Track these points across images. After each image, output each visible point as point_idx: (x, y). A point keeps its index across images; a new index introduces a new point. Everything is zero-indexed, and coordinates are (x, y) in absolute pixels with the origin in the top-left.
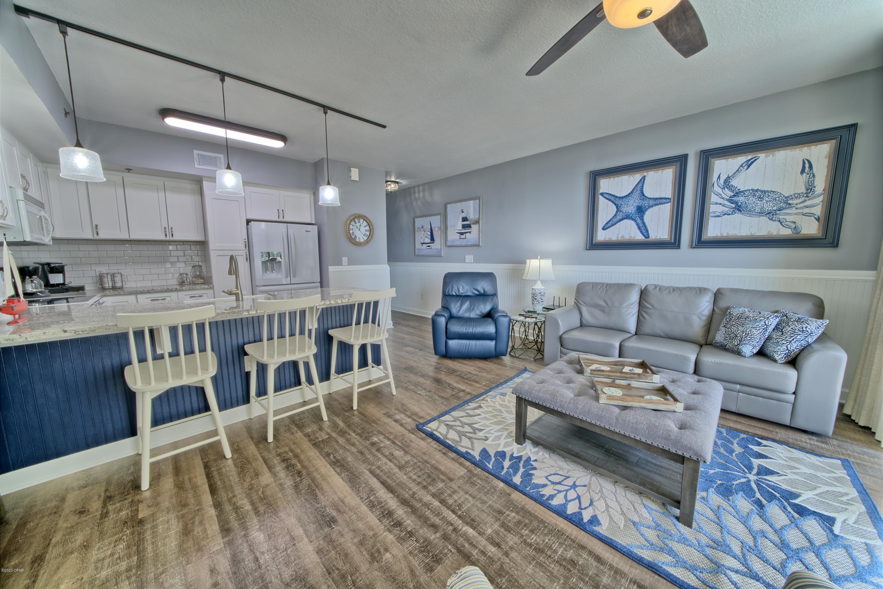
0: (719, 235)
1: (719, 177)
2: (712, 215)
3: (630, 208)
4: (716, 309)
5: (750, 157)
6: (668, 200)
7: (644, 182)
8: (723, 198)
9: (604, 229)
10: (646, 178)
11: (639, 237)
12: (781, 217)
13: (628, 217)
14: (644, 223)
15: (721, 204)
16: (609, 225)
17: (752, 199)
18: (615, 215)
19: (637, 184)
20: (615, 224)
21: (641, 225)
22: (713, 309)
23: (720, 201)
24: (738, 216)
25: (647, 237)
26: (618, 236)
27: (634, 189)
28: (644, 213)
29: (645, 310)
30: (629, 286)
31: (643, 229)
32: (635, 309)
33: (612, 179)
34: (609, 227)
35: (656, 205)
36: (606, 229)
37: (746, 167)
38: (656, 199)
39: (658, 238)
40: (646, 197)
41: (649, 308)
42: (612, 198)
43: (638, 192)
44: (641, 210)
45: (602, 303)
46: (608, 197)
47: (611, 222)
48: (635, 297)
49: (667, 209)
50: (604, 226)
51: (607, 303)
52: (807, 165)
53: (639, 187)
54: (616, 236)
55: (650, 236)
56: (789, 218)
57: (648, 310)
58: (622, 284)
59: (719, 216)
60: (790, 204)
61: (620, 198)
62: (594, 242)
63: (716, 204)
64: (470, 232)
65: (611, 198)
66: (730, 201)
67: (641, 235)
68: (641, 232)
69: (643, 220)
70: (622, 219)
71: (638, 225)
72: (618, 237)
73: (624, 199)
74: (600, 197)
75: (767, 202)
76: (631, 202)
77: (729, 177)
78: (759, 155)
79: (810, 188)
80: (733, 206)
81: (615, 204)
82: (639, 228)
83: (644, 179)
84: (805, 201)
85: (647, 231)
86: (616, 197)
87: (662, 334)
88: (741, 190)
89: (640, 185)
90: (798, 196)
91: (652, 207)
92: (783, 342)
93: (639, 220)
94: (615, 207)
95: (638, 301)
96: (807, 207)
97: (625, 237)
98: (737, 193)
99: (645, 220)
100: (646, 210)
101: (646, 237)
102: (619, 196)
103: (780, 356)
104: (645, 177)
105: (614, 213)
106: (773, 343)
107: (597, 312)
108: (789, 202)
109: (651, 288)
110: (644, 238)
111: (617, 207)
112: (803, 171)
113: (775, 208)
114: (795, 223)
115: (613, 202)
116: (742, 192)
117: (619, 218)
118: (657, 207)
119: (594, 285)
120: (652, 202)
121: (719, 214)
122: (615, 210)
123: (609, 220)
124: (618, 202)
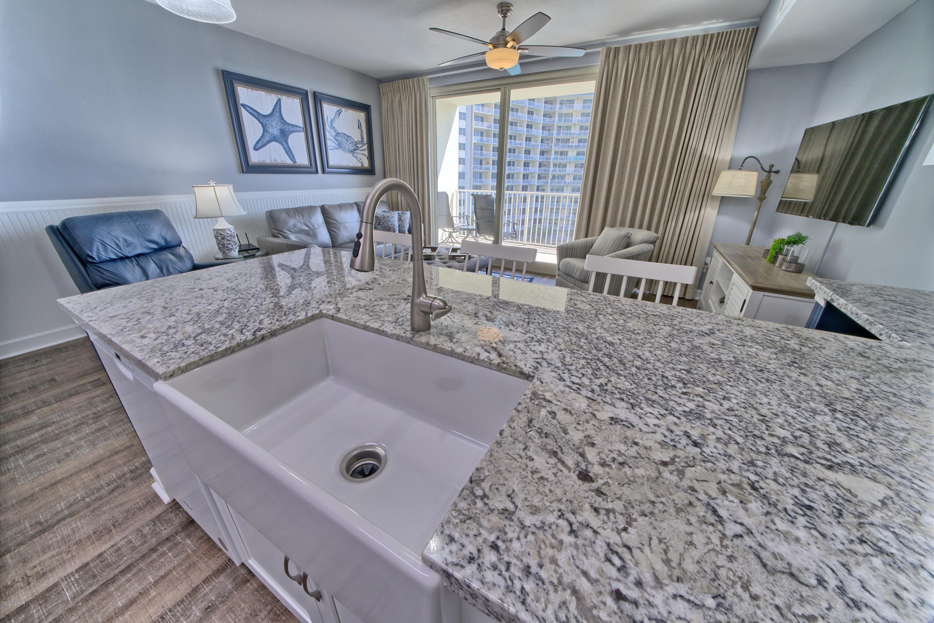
1: (327, 118)
2: (328, 148)
3: (275, 130)
6: (300, 129)
7: (280, 105)
8: (332, 136)
9: (256, 149)
11: (288, 161)
12: (356, 155)
13: (275, 139)
14: (289, 147)
15: (331, 140)
16: (260, 145)
17: (344, 141)
18: (263, 135)
19: (275, 105)
20: (265, 145)
21: (287, 150)
25: (295, 162)
27: (273, 110)
28: (287, 138)
30: (312, 207)
31: (290, 153)
32: (324, 226)
33: (250, 90)
34: (260, 148)
35: (294, 132)
36: (258, 149)
37: (338, 115)
38: (293, 125)
39: (302, 162)
40: (285, 121)
42: (256, 115)
43: (278, 114)
44: (284, 135)
45: (306, 228)
46: (251, 111)
47: (261, 143)
48: (319, 216)
49: (300, 137)
50: (255, 146)
51: (309, 227)
52: (359, 124)
53: (277, 109)
54: (269, 159)
55: (297, 161)
59: (332, 150)
60: (357, 147)
61: (262, 115)
62: (250, 163)
63: (329, 139)
65: (254, 113)
66: (335, 139)
67: (289, 159)
68: (289, 156)
69: (288, 144)
70: (270, 141)
71: (284, 148)
72: (271, 161)
73: (267, 119)
74: (242, 108)
75: (349, 143)
76: (274, 124)
77: (332, 120)
79: (362, 138)
80: (337, 143)
81: (260, 122)
82: (287, 153)
83: (280, 102)
84: (362, 146)
85: (293, 157)
86: (259, 114)
88: (339, 132)
89: (278, 107)
90: (359, 142)
91: (292, 133)
93: (285, 145)
94: (260, 125)
95: (323, 219)
96: (363, 150)
97: (277, 160)
98: (337, 134)
99: (290, 145)
100: (289, 134)
102: (261, 113)
104: (279, 100)
105: (262, 132)
108: (357, 145)
110: (292, 162)
111: (263, 126)
112: (358, 127)
113: (353, 148)
114: (361, 159)
115: (257, 119)
117: (267, 138)
118: (296, 133)
120: (291, 128)
121: (332, 148)
122: (262, 129)
123: (258, 139)
124: (264, 121)
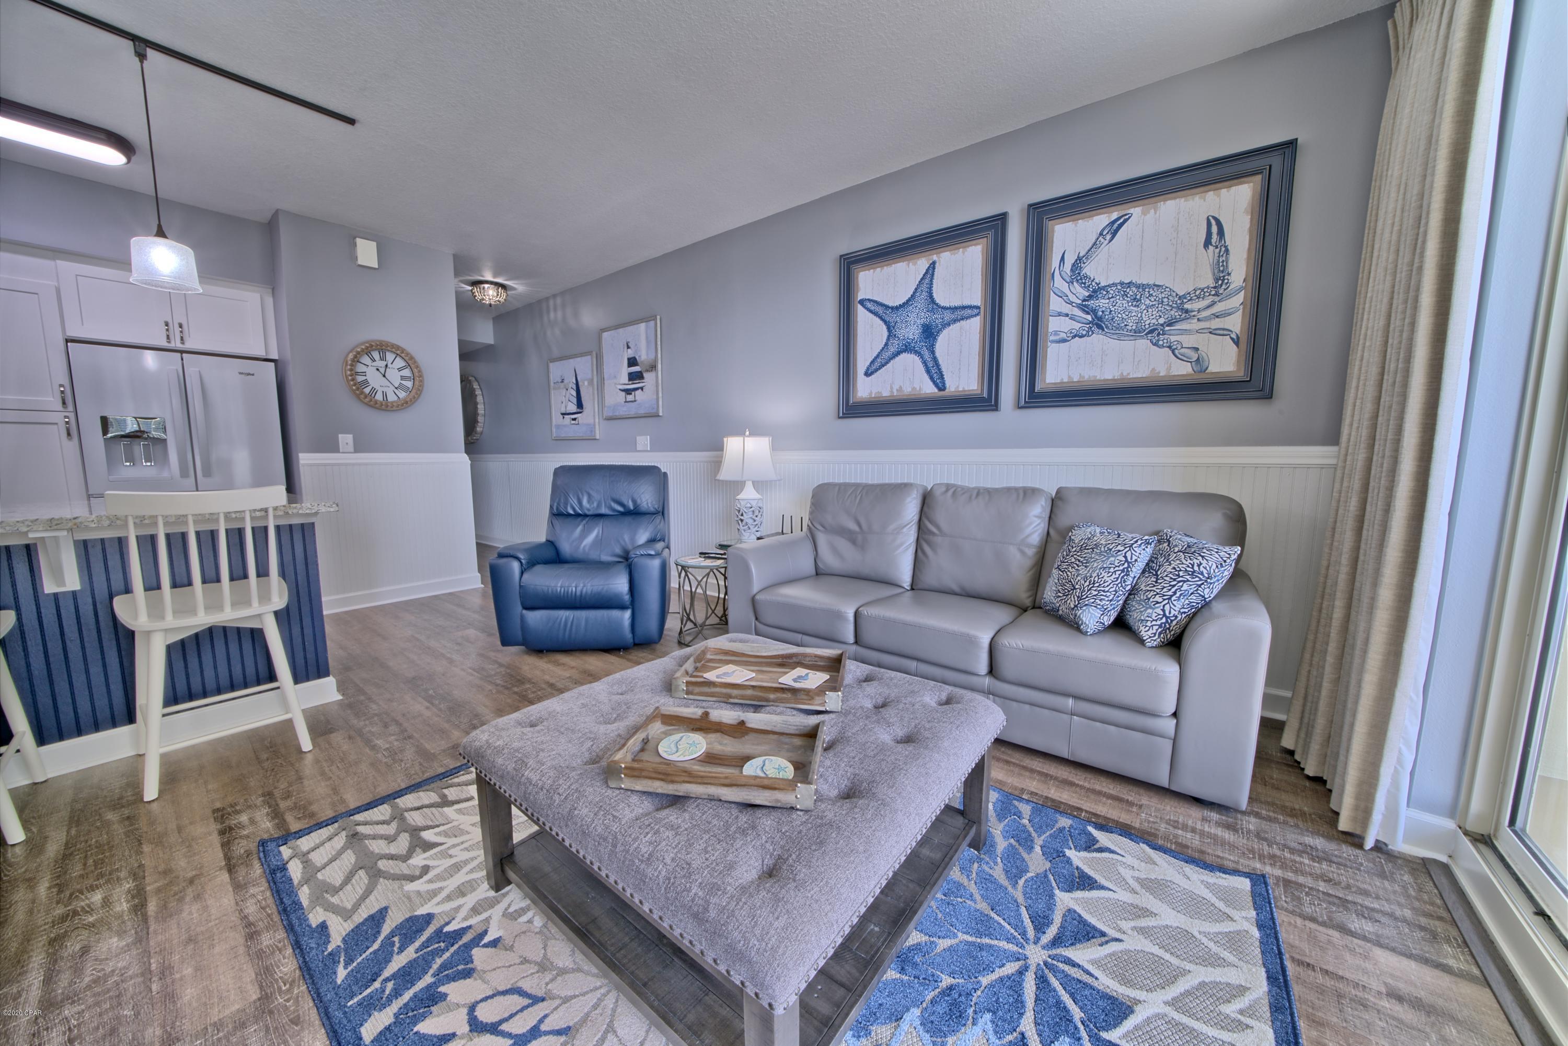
0: (1066, 380)
1: (1063, 259)
2: (1052, 338)
3: (911, 331)
4: (1052, 532)
5: (1115, 216)
6: (976, 311)
7: (933, 275)
8: (1071, 303)
9: (867, 374)
10: (937, 265)
11: (928, 389)
12: (1173, 338)
13: (907, 348)
14: (935, 359)
15: (1067, 315)
16: (877, 365)
17: (1122, 303)
18: (886, 344)
19: (922, 279)
20: (887, 363)
21: (931, 364)
22: (1048, 533)
23: (1066, 309)
24: (1098, 339)
25: (942, 388)
26: (892, 388)
27: (916, 289)
28: (935, 339)
29: (926, 537)
30: (903, 488)
31: (935, 373)
32: (910, 536)
33: (879, 269)
34: (876, 370)
35: (955, 321)
36: (872, 373)
37: (1108, 237)
38: (955, 309)
39: (961, 389)
40: (937, 304)
41: (933, 534)
42: (880, 310)
43: (924, 295)
44: (929, 333)
45: (853, 526)
46: (873, 308)
47: (879, 360)
48: (911, 509)
49: (974, 327)
50: (868, 369)
51: (860, 525)
52: (1214, 229)
53: (925, 286)
54: (889, 388)
55: (947, 385)
56: (1188, 341)
57: (931, 537)
58: (889, 485)
59: (1064, 341)
60: (1187, 311)
61: (892, 308)
62: (851, 401)
63: (1060, 314)
64: (642, 388)
65: (877, 309)
66: (1083, 308)
67: (931, 383)
68: (932, 378)
69: (933, 352)
70: (898, 353)
71: (925, 363)
72: (892, 391)
73: (901, 311)
74: (860, 307)
75: (1148, 307)
76: (912, 317)
77: (1079, 259)
78: (1131, 211)
79: (1221, 276)
80: (1089, 318)
81: (885, 322)
82: (928, 371)
83: (934, 268)
84: (1213, 304)
85: (941, 376)
86: (887, 307)
87: (955, 588)
88: (1102, 284)
89: (927, 281)
90: (1200, 294)
91: (949, 325)
92: (1158, 599)
93: (927, 355)
94: (885, 327)
95: (916, 518)
96: (1217, 317)
97: (904, 389)
98: (1095, 291)
99: (938, 354)
100: (939, 331)
101: (940, 389)
102: (890, 305)
103: (1149, 632)
104: (934, 263)
105: (885, 341)
106: (1139, 603)
107: (843, 544)
108: (1186, 306)
109: (938, 492)
110: (936, 390)
111: (889, 328)
112: (1207, 243)
113: (1161, 321)
114: (1197, 349)
115: (881, 318)
116: (1104, 288)
117: (892, 349)
118: (958, 324)
119: (843, 488)
120: (948, 316)
121: (1063, 336)
122: (886, 334)
123: (875, 355)
124: (889, 318)
